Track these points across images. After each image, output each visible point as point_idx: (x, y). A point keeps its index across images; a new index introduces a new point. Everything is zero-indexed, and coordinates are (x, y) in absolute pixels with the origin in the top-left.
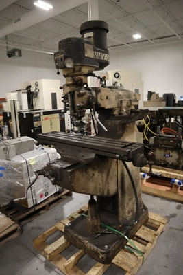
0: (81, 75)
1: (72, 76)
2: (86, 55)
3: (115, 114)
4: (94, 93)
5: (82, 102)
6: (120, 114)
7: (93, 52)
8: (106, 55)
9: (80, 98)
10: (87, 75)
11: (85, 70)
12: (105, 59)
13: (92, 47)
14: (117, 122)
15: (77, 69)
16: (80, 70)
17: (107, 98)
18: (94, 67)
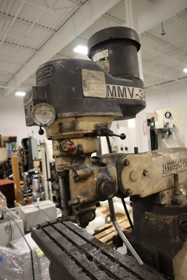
0: (77, 137)
1: (60, 140)
2: (86, 94)
3: (163, 203)
4: (113, 170)
5: (84, 194)
6: (174, 202)
7: (105, 86)
8: (137, 90)
9: (81, 186)
10: (93, 135)
11: (86, 125)
12: (135, 97)
13: (101, 76)
14: (170, 219)
15: (67, 124)
16: (73, 127)
17: (144, 175)
18: (110, 116)
